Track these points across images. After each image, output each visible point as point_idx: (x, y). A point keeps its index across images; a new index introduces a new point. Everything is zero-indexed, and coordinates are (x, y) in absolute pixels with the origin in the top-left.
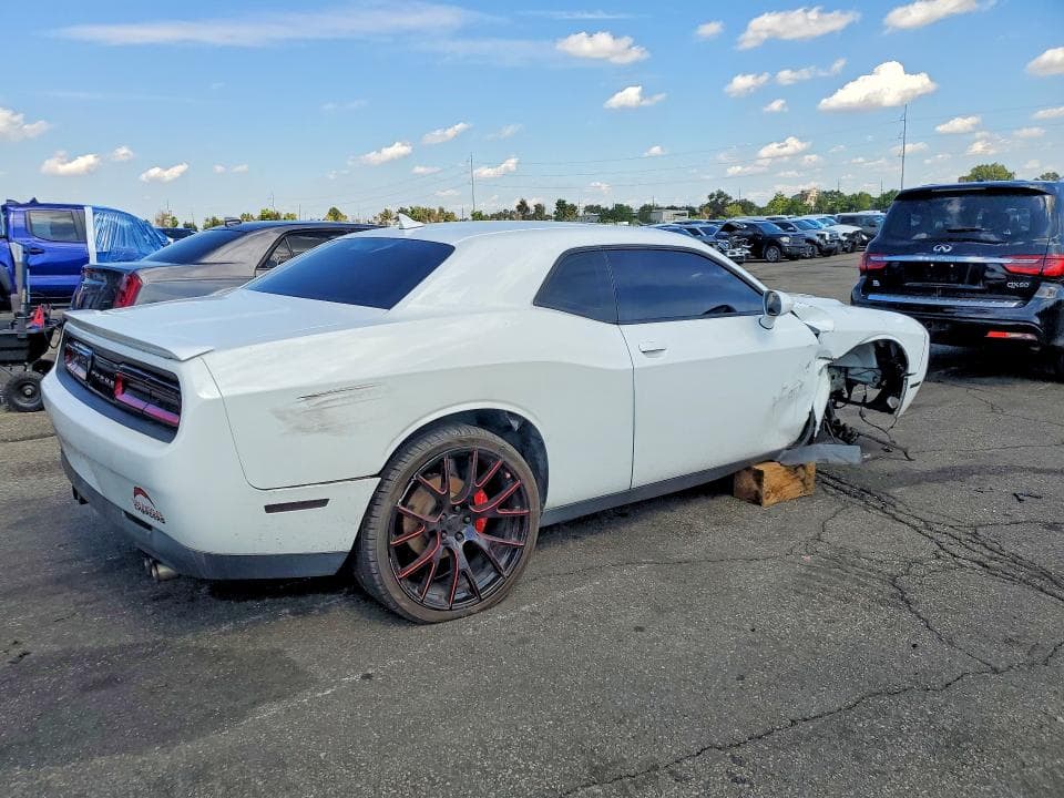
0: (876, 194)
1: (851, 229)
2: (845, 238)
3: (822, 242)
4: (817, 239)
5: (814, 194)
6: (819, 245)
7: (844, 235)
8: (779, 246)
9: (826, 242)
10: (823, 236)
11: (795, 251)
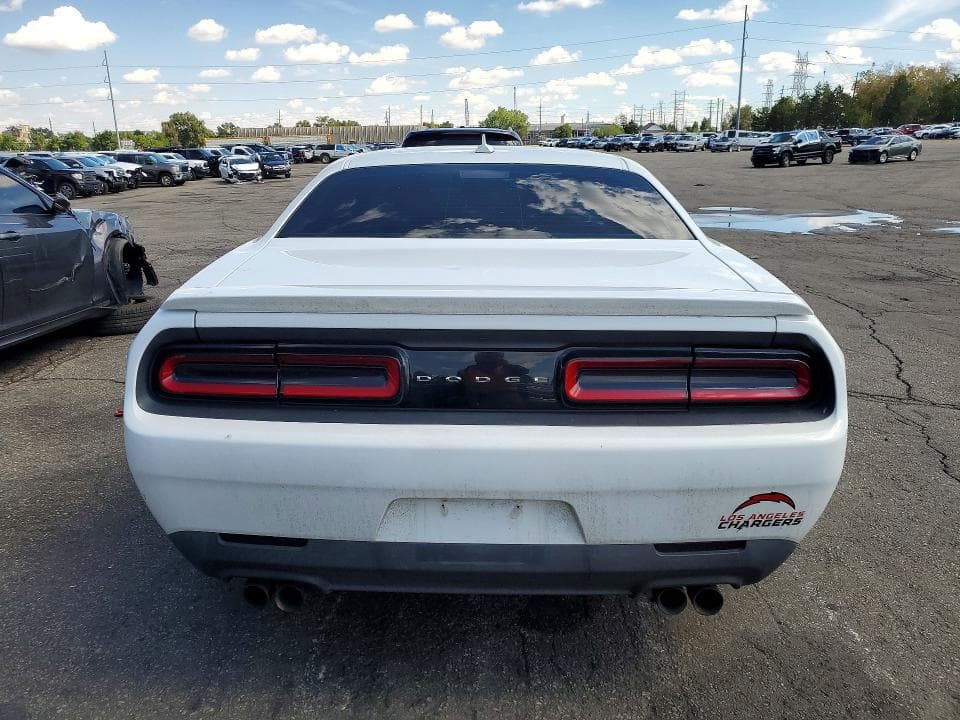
0: (90, 134)
1: (133, 167)
2: (129, 175)
3: (111, 179)
4: (106, 176)
5: (26, 131)
6: (108, 181)
7: (128, 171)
8: (73, 182)
9: (115, 178)
10: (110, 173)
11: (89, 188)
